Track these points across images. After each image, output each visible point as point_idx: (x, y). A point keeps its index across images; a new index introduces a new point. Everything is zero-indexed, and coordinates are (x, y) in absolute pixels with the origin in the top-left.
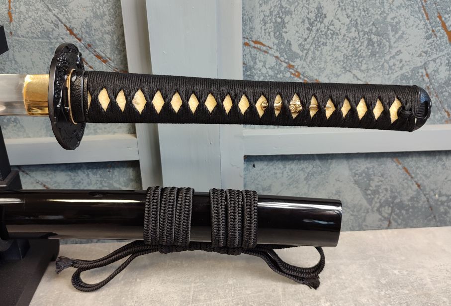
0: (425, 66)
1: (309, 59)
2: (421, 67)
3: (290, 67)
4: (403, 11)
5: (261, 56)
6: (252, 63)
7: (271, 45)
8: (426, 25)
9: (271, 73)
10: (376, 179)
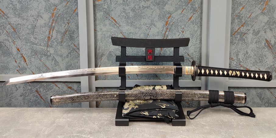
0: (274, 65)
1: (244, 63)
2: (273, 65)
3: (240, 64)
4: (267, 52)
5: (233, 62)
6: (230, 63)
7: (235, 59)
8: (273, 55)
9: (235, 66)
10: (263, 95)
